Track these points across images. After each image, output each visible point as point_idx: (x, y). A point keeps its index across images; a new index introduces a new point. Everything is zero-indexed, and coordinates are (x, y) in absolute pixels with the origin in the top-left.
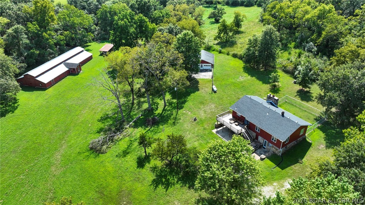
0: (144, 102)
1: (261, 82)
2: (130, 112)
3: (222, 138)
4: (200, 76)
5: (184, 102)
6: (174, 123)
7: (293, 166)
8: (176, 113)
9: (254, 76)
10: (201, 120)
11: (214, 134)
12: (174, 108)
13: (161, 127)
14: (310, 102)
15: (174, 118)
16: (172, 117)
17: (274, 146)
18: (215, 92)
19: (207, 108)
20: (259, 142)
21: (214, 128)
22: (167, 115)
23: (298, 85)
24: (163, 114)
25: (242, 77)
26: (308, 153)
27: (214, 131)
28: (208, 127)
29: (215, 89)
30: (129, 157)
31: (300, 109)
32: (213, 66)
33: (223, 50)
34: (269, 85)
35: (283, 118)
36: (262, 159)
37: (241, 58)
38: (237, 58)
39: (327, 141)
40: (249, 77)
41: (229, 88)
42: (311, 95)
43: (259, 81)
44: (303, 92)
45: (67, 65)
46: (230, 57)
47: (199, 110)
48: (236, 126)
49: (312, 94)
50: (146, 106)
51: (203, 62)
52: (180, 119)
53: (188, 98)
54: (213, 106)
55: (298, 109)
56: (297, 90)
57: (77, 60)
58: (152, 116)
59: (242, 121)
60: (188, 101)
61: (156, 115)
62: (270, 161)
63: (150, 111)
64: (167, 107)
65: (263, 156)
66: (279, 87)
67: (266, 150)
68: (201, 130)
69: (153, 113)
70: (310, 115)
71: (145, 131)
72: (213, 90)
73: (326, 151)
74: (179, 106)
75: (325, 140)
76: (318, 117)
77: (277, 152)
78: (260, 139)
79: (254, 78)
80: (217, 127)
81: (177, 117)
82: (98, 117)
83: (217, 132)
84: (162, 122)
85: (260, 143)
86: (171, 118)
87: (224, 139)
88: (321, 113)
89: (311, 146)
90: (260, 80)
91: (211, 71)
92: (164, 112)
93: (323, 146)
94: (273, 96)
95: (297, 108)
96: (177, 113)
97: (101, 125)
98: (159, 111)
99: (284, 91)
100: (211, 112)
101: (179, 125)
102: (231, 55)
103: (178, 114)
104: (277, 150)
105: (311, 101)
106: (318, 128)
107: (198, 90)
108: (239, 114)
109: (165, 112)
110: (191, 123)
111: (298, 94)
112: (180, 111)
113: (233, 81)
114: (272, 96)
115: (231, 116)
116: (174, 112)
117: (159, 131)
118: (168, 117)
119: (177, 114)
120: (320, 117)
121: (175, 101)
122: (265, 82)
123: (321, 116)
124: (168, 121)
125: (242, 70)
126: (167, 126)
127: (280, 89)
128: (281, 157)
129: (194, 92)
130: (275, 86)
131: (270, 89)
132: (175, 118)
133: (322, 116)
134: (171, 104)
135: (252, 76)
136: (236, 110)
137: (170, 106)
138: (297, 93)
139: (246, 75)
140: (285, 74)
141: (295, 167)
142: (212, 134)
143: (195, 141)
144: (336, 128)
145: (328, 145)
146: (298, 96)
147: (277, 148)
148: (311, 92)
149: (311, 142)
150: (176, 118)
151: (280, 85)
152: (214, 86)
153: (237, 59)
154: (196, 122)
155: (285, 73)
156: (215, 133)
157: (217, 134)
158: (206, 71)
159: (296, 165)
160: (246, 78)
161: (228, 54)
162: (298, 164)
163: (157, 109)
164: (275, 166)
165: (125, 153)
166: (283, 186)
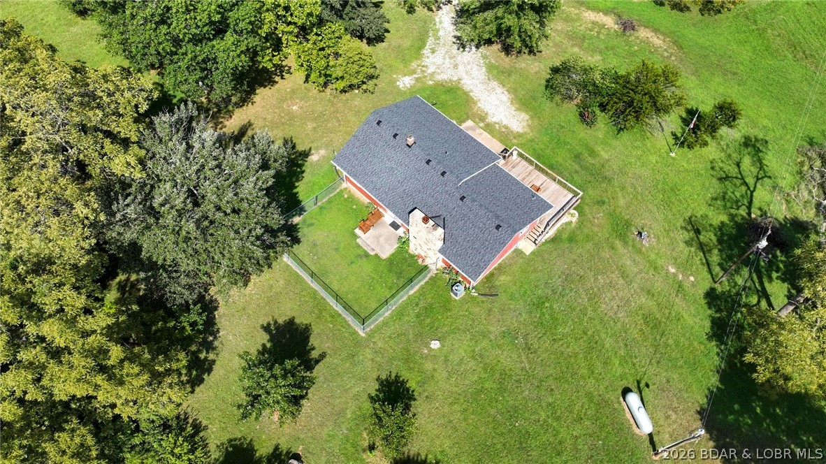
166: (417, 79)
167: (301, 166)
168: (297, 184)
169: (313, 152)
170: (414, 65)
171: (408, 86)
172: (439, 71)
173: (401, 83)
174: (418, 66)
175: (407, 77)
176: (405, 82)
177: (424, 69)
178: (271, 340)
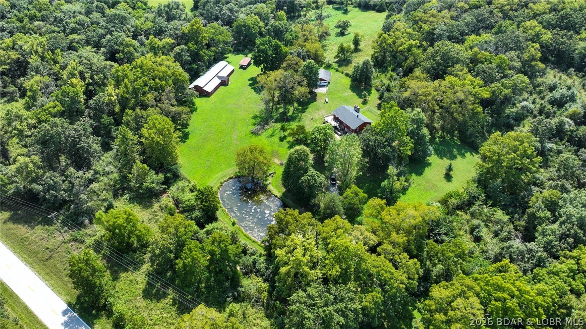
0: (280, 108)
1: (358, 97)
2: (271, 113)
4: (319, 91)
5: (307, 108)
10: (316, 119)
12: (300, 112)
13: (292, 122)
18: (327, 103)
19: (320, 113)
24: (293, 115)
25: (347, 93)
29: (327, 101)
30: (274, 137)
32: (329, 83)
33: (339, 69)
35: (357, 118)
37: (350, 77)
40: (352, 93)
41: (337, 100)
45: (219, 77)
46: (343, 75)
47: (315, 113)
48: (334, 122)
50: (281, 110)
51: (321, 80)
52: (303, 118)
53: (309, 106)
54: (324, 111)
56: (377, 103)
57: (224, 74)
59: (338, 119)
61: (288, 116)
63: (284, 113)
64: (295, 111)
66: (368, 101)
68: (315, 125)
69: (286, 115)
71: (283, 124)
74: (303, 111)
78: (346, 129)
79: (355, 93)
80: (325, 123)
82: (251, 116)
84: (292, 120)
86: (298, 118)
90: (357, 95)
91: (327, 86)
97: (254, 121)
98: (290, 114)
99: (370, 103)
100: (322, 115)
101: (303, 121)
102: (344, 73)
103: (302, 116)
107: (316, 101)
108: (337, 116)
110: (310, 121)
111: (377, 105)
112: (303, 114)
113: (341, 95)
114: (356, 106)
115: (332, 117)
116: (300, 115)
117: (291, 124)
118: (296, 117)
121: (300, 108)
122: (360, 97)
124: (296, 119)
125: (349, 87)
126: (295, 122)
129: (313, 102)
130: (365, 100)
131: (362, 101)
132: (300, 118)
134: (298, 109)
136: (335, 114)
137: (297, 111)
139: (350, 91)
140: (375, 92)
146: (376, 107)
151: (370, 99)
153: (348, 78)
154: (313, 120)
158: (323, 86)
160: (350, 93)
161: (342, 73)
163: (289, 112)
165: (272, 136)
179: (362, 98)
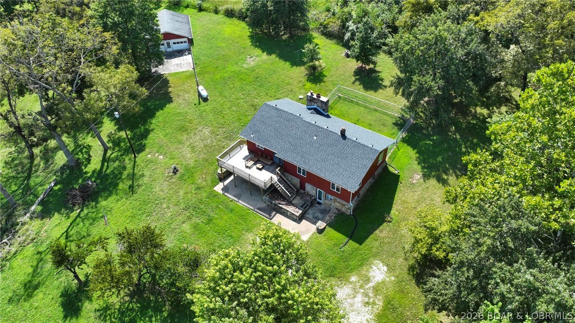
0: (55, 150)
1: (288, 64)
2: (28, 177)
3: (237, 199)
4: (172, 68)
5: (145, 134)
6: (131, 187)
7: (377, 232)
8: (132, 163)
9: (274, 53)
10: (187, 169)
11: (220, 194)
12: (126, 152)
13: (104, 203)
14: (380, 91)
15: (128, 175)
16: (125, 173)
17: (338, 200)
18: (205, 100)
19: (196, 140)
20: (308, 194)
21: (218, 181)
22: (113, 172)
23: (354, 59)
24: (104, 170)
25: (251, 57)
26: (398, 196)
27: (219, 188)
28: (204, 183)
29: (204, 93)
30: (39, 295)
31: (366, 107)
32: (191, 41)
33: (205, 4)
34: (303, 67)
35: (345, 141)
36: (320, 231)
37: (242, 17)
38: (234, 18)
39: (423, 165)
40: (265, 56)
41: (232, 86)
42: (379, 76)
43: (284, 63)
44: (364, 71)
46: (220, 17)
47: (180, 146)
48: (259, 171)
49: (380, 74)
50: (61, 159)
51: (168, 36)
52: (143, 175)
53: (151, 123)
54: (206, 132)
55: (362, 109)
56: (354, 70)
58: (80, 181)
59: (269, 157)
60: (152, 130)
61: (89, 175)
62: (335, 232)
63: (74, 168)
64: (109, 152)
65: (321, 224)
66: (322, 69)
67: (322, 207)
68: (191, 192)
69: (81, 173)
70: (385, 116)
71: (70, 220)
72: (200, 95)
73: (424, 186)
74: (136, 147)
75: (419, 164)
76: (398, 119)
77: (343, 209)
78: (309, 188)
79: (273, 56)
80: (223, 177)
81: (135, 171)
83: (225, 189)
84: (104, 190)
85: (310, 195)
86: (124, 177)
87: (240, 201)
88: (402, 109)
89: (398, 181)
90: (286, 60)
91: (189, 51)
92: (106, 164)
93: (418, 177)
94: (317, 96)
95: (360, 107)
96: (135, 162)
98: (95, 164)
99: (332, 76)
100: (206, 146)
101: (144, 190)
102: (222, 12)
103: (137, 164)
104: (344, 205)
105: (381, 88)
106: (404, 140)
107: (170, 100)
108: (261, 145)
109: (108, 166)
110: (168, 181)
111: (357, 77)
112: (141, 157)
113: (236, 68)
114: (315, 96)
115: (244, 151)
116: (128, 161)
117: (101, 215)
118: (117, 175)
119: (134, 165)
120: (402, 118)
121: (123, 134)
122: (296, 62)
123: (403, 116)
124: (117, 185)
125: (248, 42)
126: (118, 197)
127: (324, 73)
128: (352, 217)
129: (162, 107)
130: (314, 68)
131: (307, 74)
132: (132, 177)
133: (406, 116)
134: (116, 143)
135: (269, 54)
136: (252, 138)
137: (117, 149)
138: (354, 76)
139: (258, 51)
140: (326, 40)
141: (381, 231)
142: (215, 195)
143: (184, 222)
144: (432, 136)
145: (426, 172)
146: (357, 83)
147: (344, 203)
148: (377, 69)
149: (397, 172)
150: (134, 174)
151: (324, 65)
152: (201, 88)
153: (235, 21)
154: (178, 175)
155: (327, 38)
156: (221, 192)
157: (226, 194)
158: (180, 53)
159: (381, 228)
160: (258, 59)
161: (216, 12)
162: (385, 224)
163: (89, 160)
164: (347, 239)
165: (30, 288)
166: (368, 280)
167: (423, 168)
168: (417, 155)
169: (422, 180)
170: (380, 304)
171: (374, 268)
172: (349, 300)
173: (382, 268)
174: (374, 303)
175: (380, 281)
176: (378, 272)
177: (366, 300)
178: (381, 84)
179: (303, 64)
